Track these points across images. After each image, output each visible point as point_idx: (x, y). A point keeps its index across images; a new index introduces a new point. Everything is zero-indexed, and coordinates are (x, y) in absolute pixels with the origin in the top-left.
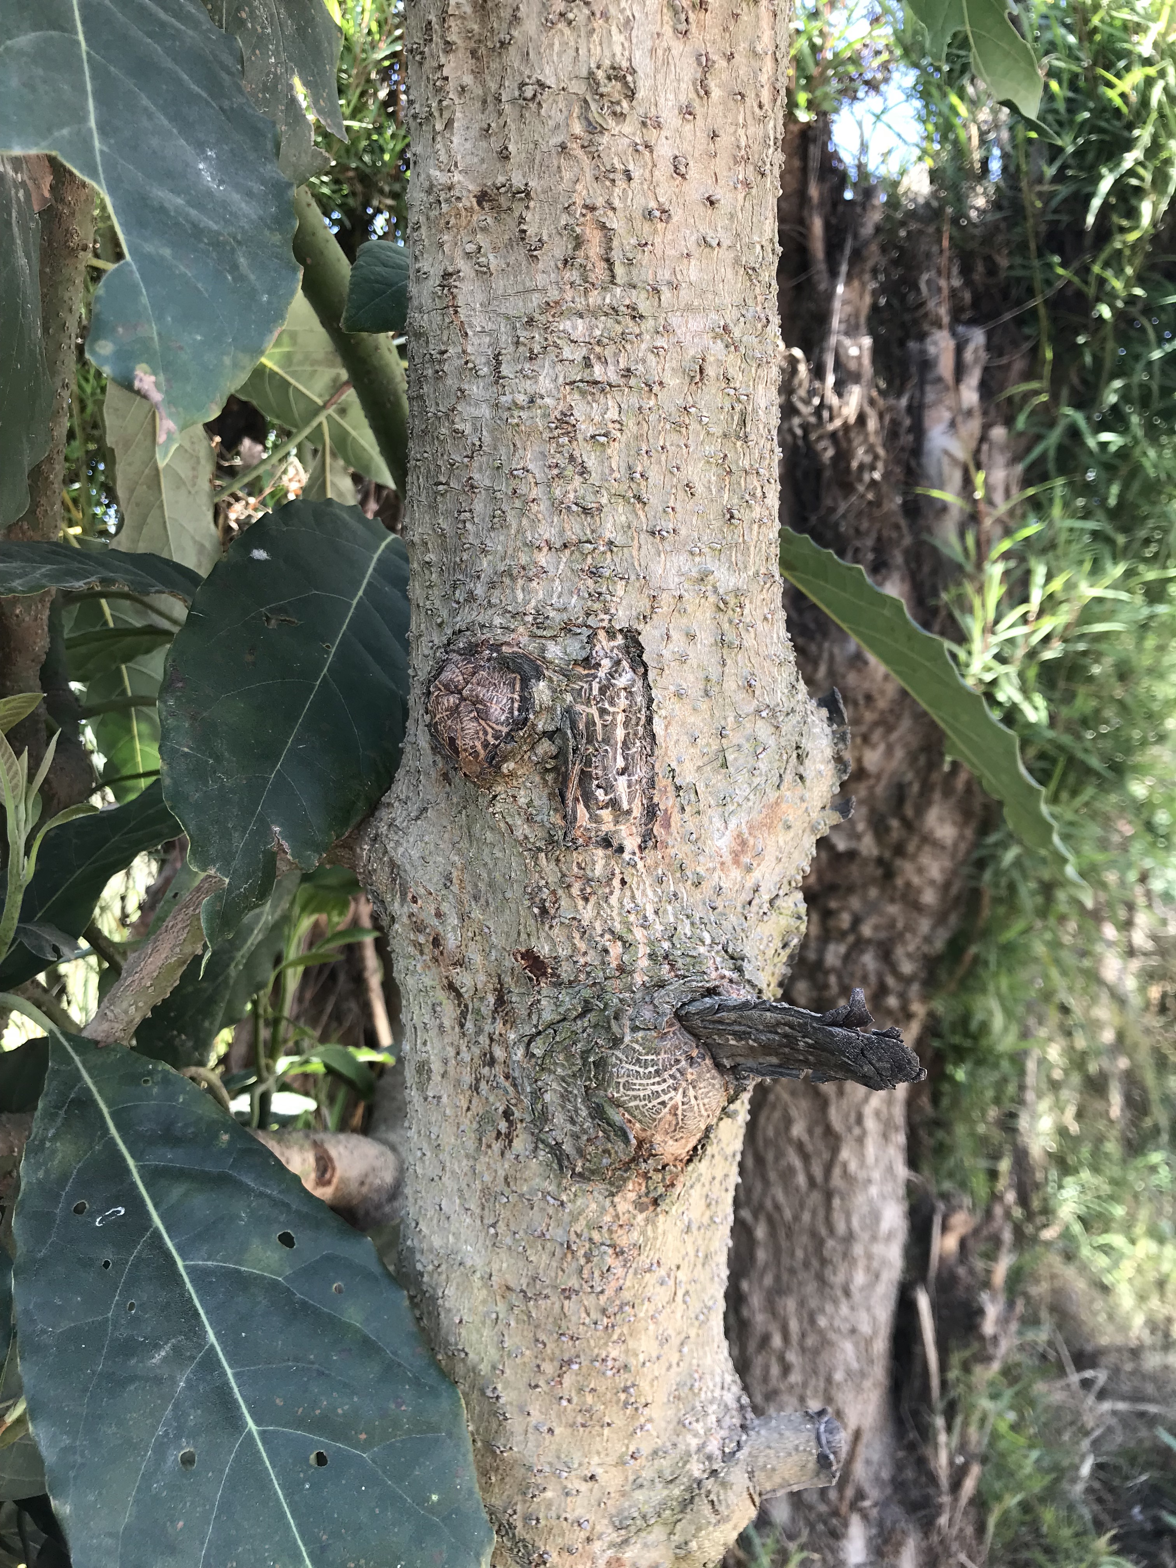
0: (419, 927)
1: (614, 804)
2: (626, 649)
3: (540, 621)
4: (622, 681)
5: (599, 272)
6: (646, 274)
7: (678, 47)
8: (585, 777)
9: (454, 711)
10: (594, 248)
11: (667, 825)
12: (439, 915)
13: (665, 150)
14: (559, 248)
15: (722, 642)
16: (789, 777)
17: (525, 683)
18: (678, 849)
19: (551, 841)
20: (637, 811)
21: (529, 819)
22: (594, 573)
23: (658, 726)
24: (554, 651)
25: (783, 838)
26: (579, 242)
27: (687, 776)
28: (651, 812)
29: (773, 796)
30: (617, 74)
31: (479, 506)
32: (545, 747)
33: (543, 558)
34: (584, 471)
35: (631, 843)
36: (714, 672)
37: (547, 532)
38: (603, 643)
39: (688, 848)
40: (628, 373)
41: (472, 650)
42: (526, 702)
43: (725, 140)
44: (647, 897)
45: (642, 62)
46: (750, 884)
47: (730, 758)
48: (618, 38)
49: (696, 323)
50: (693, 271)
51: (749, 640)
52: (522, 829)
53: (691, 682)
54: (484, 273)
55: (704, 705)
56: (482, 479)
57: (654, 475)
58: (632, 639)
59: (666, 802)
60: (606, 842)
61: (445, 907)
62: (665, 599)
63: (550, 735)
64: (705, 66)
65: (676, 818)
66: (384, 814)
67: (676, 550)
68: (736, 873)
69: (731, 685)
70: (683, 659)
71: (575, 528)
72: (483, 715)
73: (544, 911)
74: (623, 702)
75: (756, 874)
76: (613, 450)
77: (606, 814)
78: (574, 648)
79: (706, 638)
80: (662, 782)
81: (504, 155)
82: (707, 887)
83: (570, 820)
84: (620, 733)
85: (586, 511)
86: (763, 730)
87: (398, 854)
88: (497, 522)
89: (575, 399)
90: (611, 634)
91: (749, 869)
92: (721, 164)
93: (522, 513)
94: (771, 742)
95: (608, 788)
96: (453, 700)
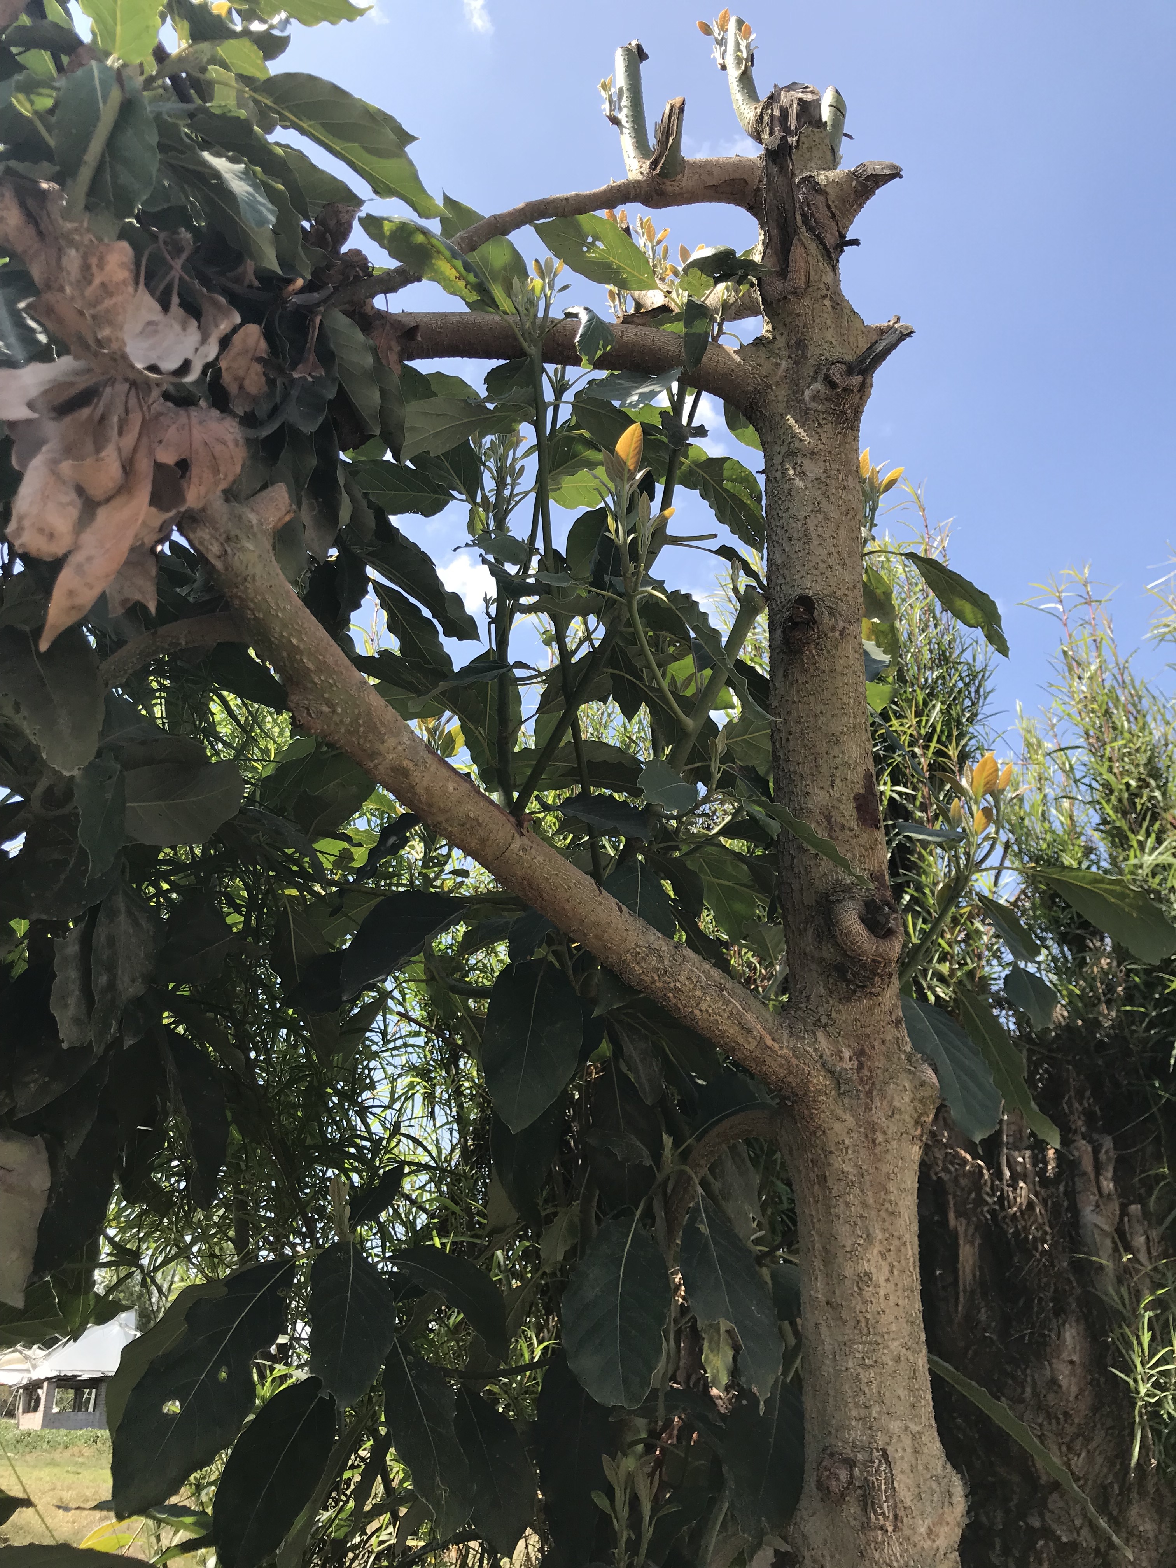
0: (815, 1561)
1: (883, 1513)
2: (883, 1455)
3: (854, 1446)
4: (882, 1468)
5: (865, 1331)
6: (880, 1329)
7: (883, 1263)
8: (873, 1503)
9: (828, 1477)
10: (863, 1324)
11: (902, 1522)
12: (823, 1555)
13: (882, 1293)
14: (852, 1323)
15: (916, 1451)
16: (946, 1504)
17: (851, 1468)
18: (907, 1532)
19: (863, 1527)
20: (891, 1517)
21: (855, 1519)
22: (870, 1428)
23: (896, 1484)
24: (860, 1456)
25: (946, 1529)
26: (858, 1322)
27: (908, 1503)
28: (896, 1517)
29: (941, 1511)
30: (866, 1274)
31: (831, 1401)
32: (859, 1492)
33: (854, 1423)
34: (865, 1394)
35: (890, 1529)
36: (914, 1462)
37: (854, 1413)
38: (876, 1454)
39: (911, 1531)
40: (876, 1362)
41: (832, 1455)
42: (852, 1475)
43: (900, 1285)
44: (897, 1550)
45: (874, 1270)
46: (935, 1546)
47: (923, 1495)
48: (866, 1265)
49: (896, 1343)
50: (894, 1328)
51: (926, 1450)
52: (853, 1522)
53: (906, 1467)
54: (829, 1326)
55: (912, 1475)
56: (832, 1392)
57: (887, 1394)
58: (884, 1451)
59: (901, 1513)
60: (882, 1528)
61: (825, 1553)
62: (895, 1437)
63: (860, 1487)
64: (892, 1266)
65: (905, 1519)
66: (798, 1514)
67: (897, 1419)
68: (929, 1542)
69: (920, 1467)
70: (902, 1458)
71: (863, 1413)
72: (838, 1479)
73: (862, 1554)
74: (883, 1475)
75: (938, 1542)
76: (874, 1386)
77: (881, 1517)
78: (867, 1457)
79: (910, 1450)
80: (900, 1505)
81: (834, 1293)
82: (918, 1547)
83: (869, 1519)
84: (883, 1487)
85: (866, 1407)
86: (934, 1485)
87: (805, 1530)
88: (837, 1408)
89: (860, 1370)
90: (878, 1451)
91: (934, 1541)
92: (899, 1293)
93: (845, 1407)
94: (938, 1489)
95: (881, 1508)
96: (828, 1473)
